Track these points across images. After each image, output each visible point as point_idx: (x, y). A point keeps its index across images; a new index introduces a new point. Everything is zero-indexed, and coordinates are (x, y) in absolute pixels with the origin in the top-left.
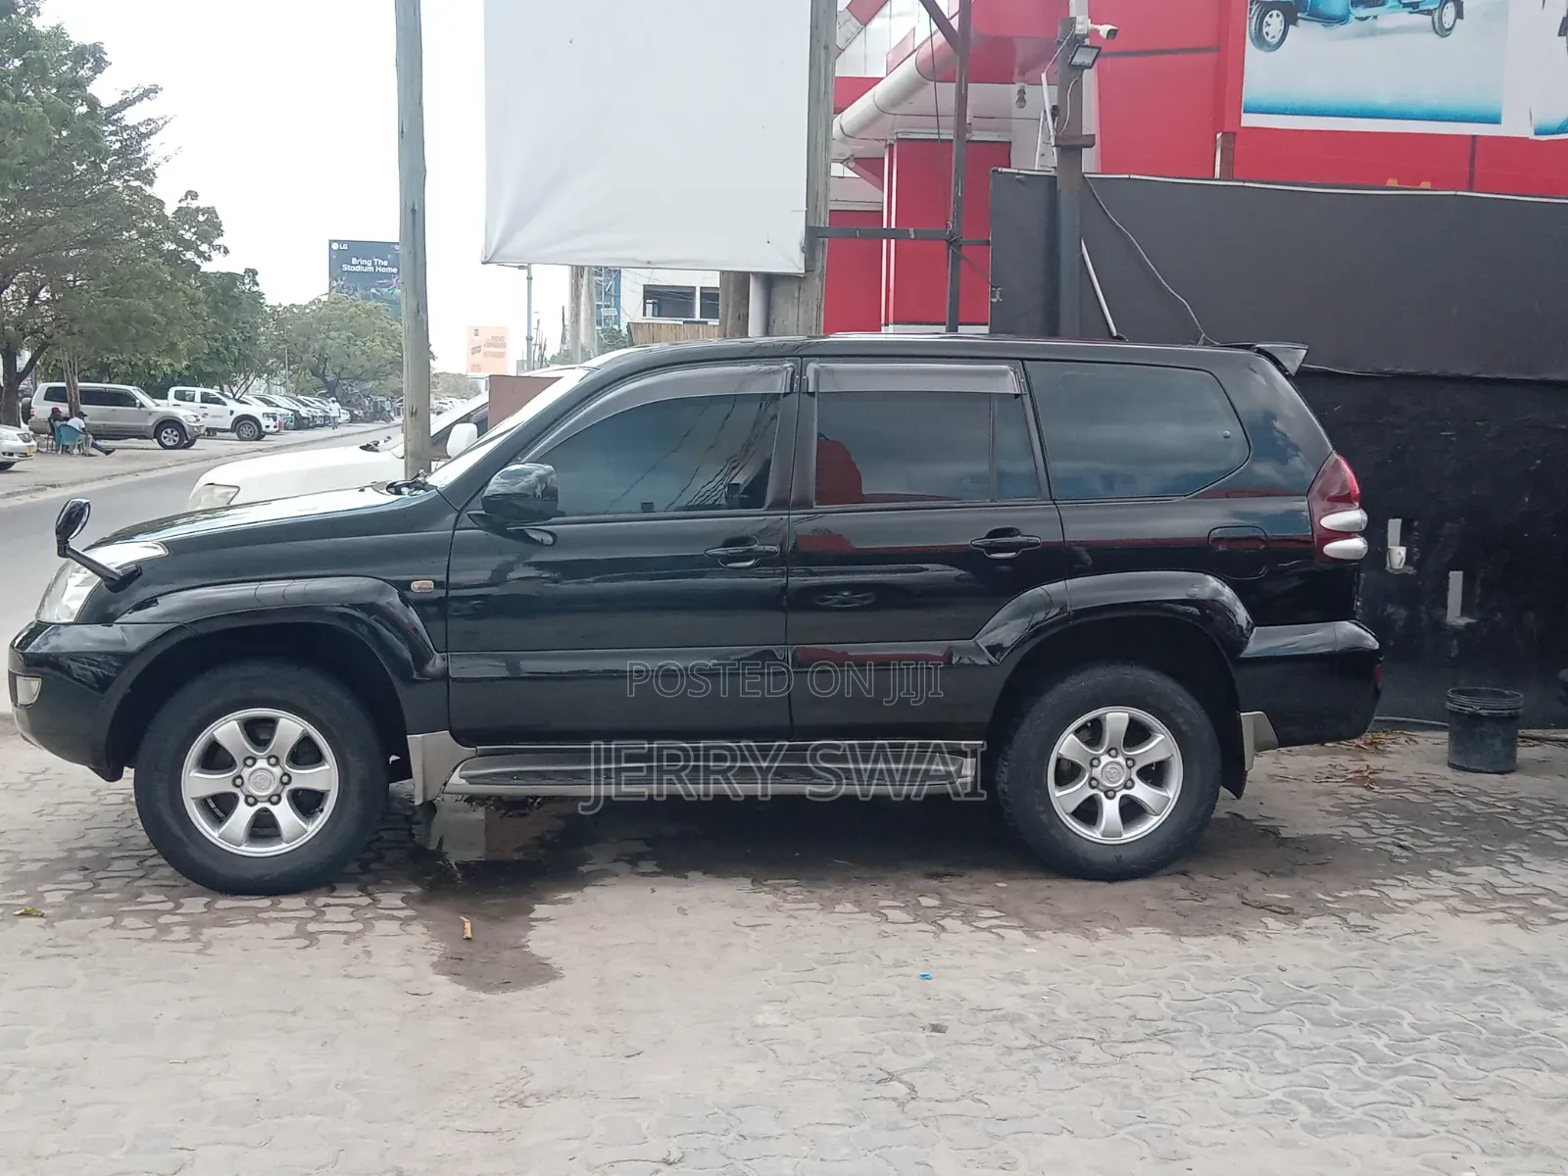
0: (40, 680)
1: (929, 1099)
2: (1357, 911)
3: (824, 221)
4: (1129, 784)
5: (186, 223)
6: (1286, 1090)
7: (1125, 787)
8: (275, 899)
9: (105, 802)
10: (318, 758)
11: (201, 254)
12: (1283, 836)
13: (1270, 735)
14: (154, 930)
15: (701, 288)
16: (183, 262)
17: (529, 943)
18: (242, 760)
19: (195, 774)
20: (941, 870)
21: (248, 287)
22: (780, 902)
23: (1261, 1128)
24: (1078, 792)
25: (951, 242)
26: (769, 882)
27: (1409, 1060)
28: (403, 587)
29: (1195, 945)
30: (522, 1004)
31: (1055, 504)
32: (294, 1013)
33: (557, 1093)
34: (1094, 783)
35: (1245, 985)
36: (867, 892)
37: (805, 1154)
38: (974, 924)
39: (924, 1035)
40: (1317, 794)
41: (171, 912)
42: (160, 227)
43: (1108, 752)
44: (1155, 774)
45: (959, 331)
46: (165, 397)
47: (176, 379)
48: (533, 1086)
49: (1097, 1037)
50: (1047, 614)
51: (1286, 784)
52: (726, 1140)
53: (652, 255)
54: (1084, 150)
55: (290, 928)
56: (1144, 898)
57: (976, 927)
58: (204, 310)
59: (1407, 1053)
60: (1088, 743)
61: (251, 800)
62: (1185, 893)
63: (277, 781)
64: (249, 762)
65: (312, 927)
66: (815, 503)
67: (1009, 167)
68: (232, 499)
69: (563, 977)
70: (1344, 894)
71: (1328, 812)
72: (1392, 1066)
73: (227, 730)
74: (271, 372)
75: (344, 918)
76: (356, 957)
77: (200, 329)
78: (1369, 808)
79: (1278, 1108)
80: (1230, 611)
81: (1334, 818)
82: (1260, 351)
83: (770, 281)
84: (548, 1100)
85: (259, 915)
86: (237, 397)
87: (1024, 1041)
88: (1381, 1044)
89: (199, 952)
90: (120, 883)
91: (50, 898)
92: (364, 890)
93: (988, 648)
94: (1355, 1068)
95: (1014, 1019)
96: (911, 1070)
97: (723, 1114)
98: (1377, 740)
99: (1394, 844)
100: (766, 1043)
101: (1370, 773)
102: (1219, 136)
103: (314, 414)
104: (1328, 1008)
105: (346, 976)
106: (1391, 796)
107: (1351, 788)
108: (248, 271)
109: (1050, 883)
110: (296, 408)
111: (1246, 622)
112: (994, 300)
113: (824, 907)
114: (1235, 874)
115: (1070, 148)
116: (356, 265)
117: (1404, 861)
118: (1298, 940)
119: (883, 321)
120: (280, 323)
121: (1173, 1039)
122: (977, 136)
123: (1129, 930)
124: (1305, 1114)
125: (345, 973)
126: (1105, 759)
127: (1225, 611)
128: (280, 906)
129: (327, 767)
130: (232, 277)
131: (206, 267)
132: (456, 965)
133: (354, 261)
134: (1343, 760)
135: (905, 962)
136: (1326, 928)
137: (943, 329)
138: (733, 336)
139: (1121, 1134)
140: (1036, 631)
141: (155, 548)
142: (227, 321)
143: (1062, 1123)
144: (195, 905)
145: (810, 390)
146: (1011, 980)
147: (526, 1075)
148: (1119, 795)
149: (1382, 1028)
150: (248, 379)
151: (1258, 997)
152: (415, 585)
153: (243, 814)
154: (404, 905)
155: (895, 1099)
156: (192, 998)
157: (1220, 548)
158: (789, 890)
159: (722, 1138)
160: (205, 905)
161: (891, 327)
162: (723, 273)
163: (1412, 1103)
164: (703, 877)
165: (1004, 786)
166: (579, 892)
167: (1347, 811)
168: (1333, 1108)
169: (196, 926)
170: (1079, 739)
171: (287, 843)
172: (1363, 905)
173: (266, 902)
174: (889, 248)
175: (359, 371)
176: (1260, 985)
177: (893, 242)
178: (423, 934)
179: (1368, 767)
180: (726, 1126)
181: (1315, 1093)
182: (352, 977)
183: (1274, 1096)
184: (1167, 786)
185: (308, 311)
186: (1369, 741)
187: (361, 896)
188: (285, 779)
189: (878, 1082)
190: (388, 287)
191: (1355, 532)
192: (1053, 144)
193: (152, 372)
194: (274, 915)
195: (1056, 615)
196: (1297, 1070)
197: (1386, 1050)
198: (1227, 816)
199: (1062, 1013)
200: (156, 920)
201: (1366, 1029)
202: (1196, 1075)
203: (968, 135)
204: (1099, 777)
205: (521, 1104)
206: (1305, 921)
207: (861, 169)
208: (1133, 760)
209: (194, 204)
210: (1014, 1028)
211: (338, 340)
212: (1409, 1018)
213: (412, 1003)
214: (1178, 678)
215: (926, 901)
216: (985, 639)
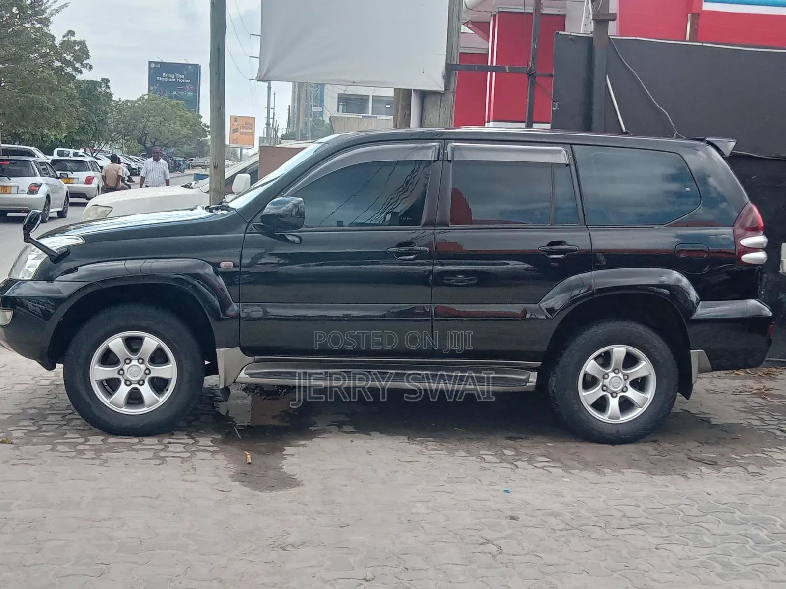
0: (12, 311)
1: (509, 554)
2: (753, 464)
3: (456, 61)
4: (625, 389)
5: (68, 50)
6: (708, 556)
7: (623, 391)
8: (141, 438)
9: (39, 384)
10: (166, 361)
11: (76, 69)
12: (714, 423)
13: (707, 364)
14: (75, 452)
15: (373, 96)
16: (66, 73)
17: (283, 467)
18: (123, 360)
19: (97, 367)
20: (515, 435)
21: (103, 89)
22: (424, 450)
23: (694, 574)
24: (595, 393)
25: (531, 75)
26: (417, 439)
27: (778, 543)
28: (216, 265)
29: (659, 479)
30: (282, 498)
31: (587, 228)
32: (157, 498)
33: (303, 544)
34: (605, 388)
35: (688, 502)
36: (473, 446)
37: (441, 578)
38: (535, 465)
39: (506, 521)
40: (734, 401)
41: (83, 443)
42: (52, 52)
43: (614, 371)
44: (640, 384)
45: (533, 127)
46: (52, 154)
47: (58, 144)
48: (291, 539)
49: (603, 526)
50: (580, 291)
51: (716, 395)
52: (397, 570)
53: (357, 79)
54: (610, 22)
55: (150, 454)
56: (632, 454)
57: (535, 466)
58: (77, 103)
59: (778, 539)
60: (601, 365)
61: (128, 383)
62: (656, 452)
63: (143, 372)
64: (128, 361)
65: (162, 454)
66: (450, 223)
67: (564, 31)
68: (108, 214)
69: (303, 485)
70: (747, 455)
71: (740, 411)
72: (768, 545)
73: (116, 343)
74: (113, 141)
75: (179, 450)
76: (188, 470)
77: (75, 114)
78: (764, 409)
79: (704, 565)
80: (686, 292)
81: (743, 414)
82: (709, 143)
83: (424, 95)
84: (299, 547)
85: (133, 447)
86: (94, 155)
87: (563, 526)
88: (763, 534)
89: (101, 465)
90: (53, 427)
91: (15, 434)
92: (189, 435)
93: (546, 309)
94: (747, 546)
95: (555, 515)
96: (498, 539)
97: (396, 557)
98: (771, 372)
99: (777, 429)
100: (418, 522)
101: (765, 390)
102: (689, 15)
103: (139, 167)
104: (735, 515)
105: (183, 480)
106: (777, 403)
107: (754, 398)
108: (103, 79)
109: (577, 444)
110: (129, 163)
111: (695, 299)
112: (554, 109)
113: (449, 453)
114: (684, 443)
115: (601, 21)
116: (165, 77)
117: (783, 438)
118: (719, 479)
119: (487, 120)
120: (120, 111)
121: (647, 528)
122: (546, 11)
123: (622, 470)
124: (719, 568)
125: (183, 479)
126: (612, 375)
127: (684, 292)
128: (143, 442)
129: (171, 365)
130: (94, 84)
131: (79, 77)
132: (244, 477)
133: (164, 75)
134: (750, 383)
135: (495, 483)
136: (735, 473)
137: (523, 125)
138: (401, 127)
139: (615, 575)
140: (574, 300)
141: (78, 239)
142: (91, 110)
143: (583, 568)
144: (97, 440)
145: (449, 159)
146: (555, 495)
147: (286, 534)
148: (619, 396)
149: (764, 526)
150: (100, 145)
151: (695, 508)
152: (222, 264)
153: (123, 391)
154: (212, 444)
155: (490, 553)
156: (100, 489)
157: (682, 256)
158: (429, 443)
159: (395, 569)
160: (102, 440)
161: (491, 124)
162: (396, 89)
163: (779, 565)
164: (380, 435)
165: (553, 388)
166: (310, 441)
167: (750, 410)
168: (734, 566)
169: (98, 451)
170: (596, 362)
171: (148, 407)
172: (757, 462)
173: (135, 440)
174: (491, 78)
175: (165, 142)
176: (696, 502)
177: (494, 74)
178: (224, 460)
179: (765, 386)
180: (397, 563)
181: (724, 557)
182: (186, 481)
183: (701, 558)
184: (646, 391)
185: (136, 104)
186: (766, 372)
187: (188, 439)
188: (147, 371)
189: (481, 544)
190: (184, 91)
191: (760, 249)
192: (592, 18)
193: (44, 139)
194: (141, 447)
195: (586, 291)
196: (715, 546)
197: (766, 538)
198: (681, 411)
199: (583, 512)
200: (76, 447)
201: (755, 526)
202: (658, 547)
203: (541, 10)
204: (607, 384)
205: (284, 549)
206: (723, 469)
207: (475, 29)
208: (628, 376)
209: (73, 39)
210: (556, 519)
211: (154, 123)
212: (780, 521)
213: (220, 496)
214: (655, 329)
215: (506, 452)
216: (544, 305)
